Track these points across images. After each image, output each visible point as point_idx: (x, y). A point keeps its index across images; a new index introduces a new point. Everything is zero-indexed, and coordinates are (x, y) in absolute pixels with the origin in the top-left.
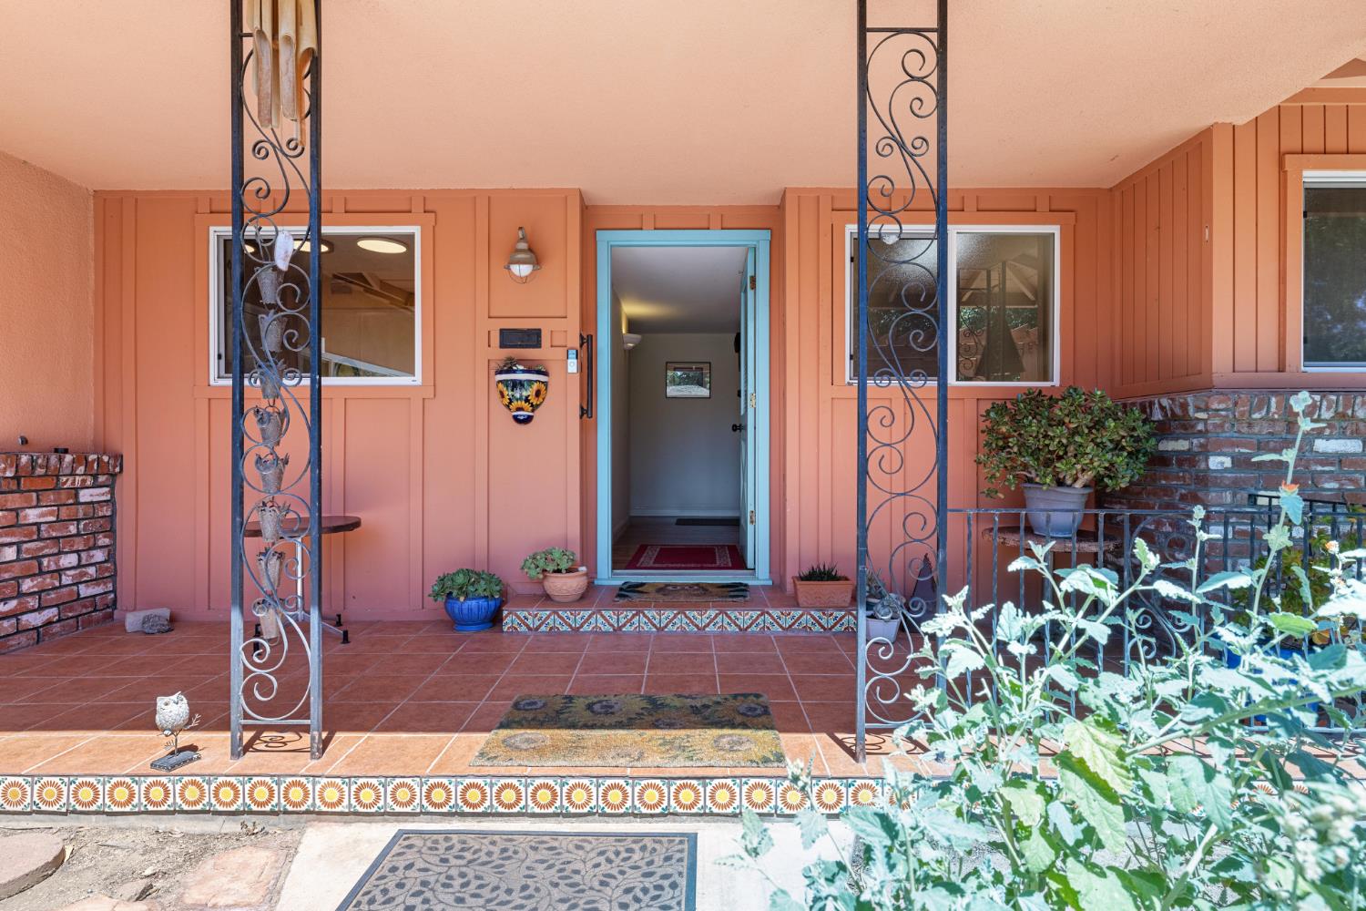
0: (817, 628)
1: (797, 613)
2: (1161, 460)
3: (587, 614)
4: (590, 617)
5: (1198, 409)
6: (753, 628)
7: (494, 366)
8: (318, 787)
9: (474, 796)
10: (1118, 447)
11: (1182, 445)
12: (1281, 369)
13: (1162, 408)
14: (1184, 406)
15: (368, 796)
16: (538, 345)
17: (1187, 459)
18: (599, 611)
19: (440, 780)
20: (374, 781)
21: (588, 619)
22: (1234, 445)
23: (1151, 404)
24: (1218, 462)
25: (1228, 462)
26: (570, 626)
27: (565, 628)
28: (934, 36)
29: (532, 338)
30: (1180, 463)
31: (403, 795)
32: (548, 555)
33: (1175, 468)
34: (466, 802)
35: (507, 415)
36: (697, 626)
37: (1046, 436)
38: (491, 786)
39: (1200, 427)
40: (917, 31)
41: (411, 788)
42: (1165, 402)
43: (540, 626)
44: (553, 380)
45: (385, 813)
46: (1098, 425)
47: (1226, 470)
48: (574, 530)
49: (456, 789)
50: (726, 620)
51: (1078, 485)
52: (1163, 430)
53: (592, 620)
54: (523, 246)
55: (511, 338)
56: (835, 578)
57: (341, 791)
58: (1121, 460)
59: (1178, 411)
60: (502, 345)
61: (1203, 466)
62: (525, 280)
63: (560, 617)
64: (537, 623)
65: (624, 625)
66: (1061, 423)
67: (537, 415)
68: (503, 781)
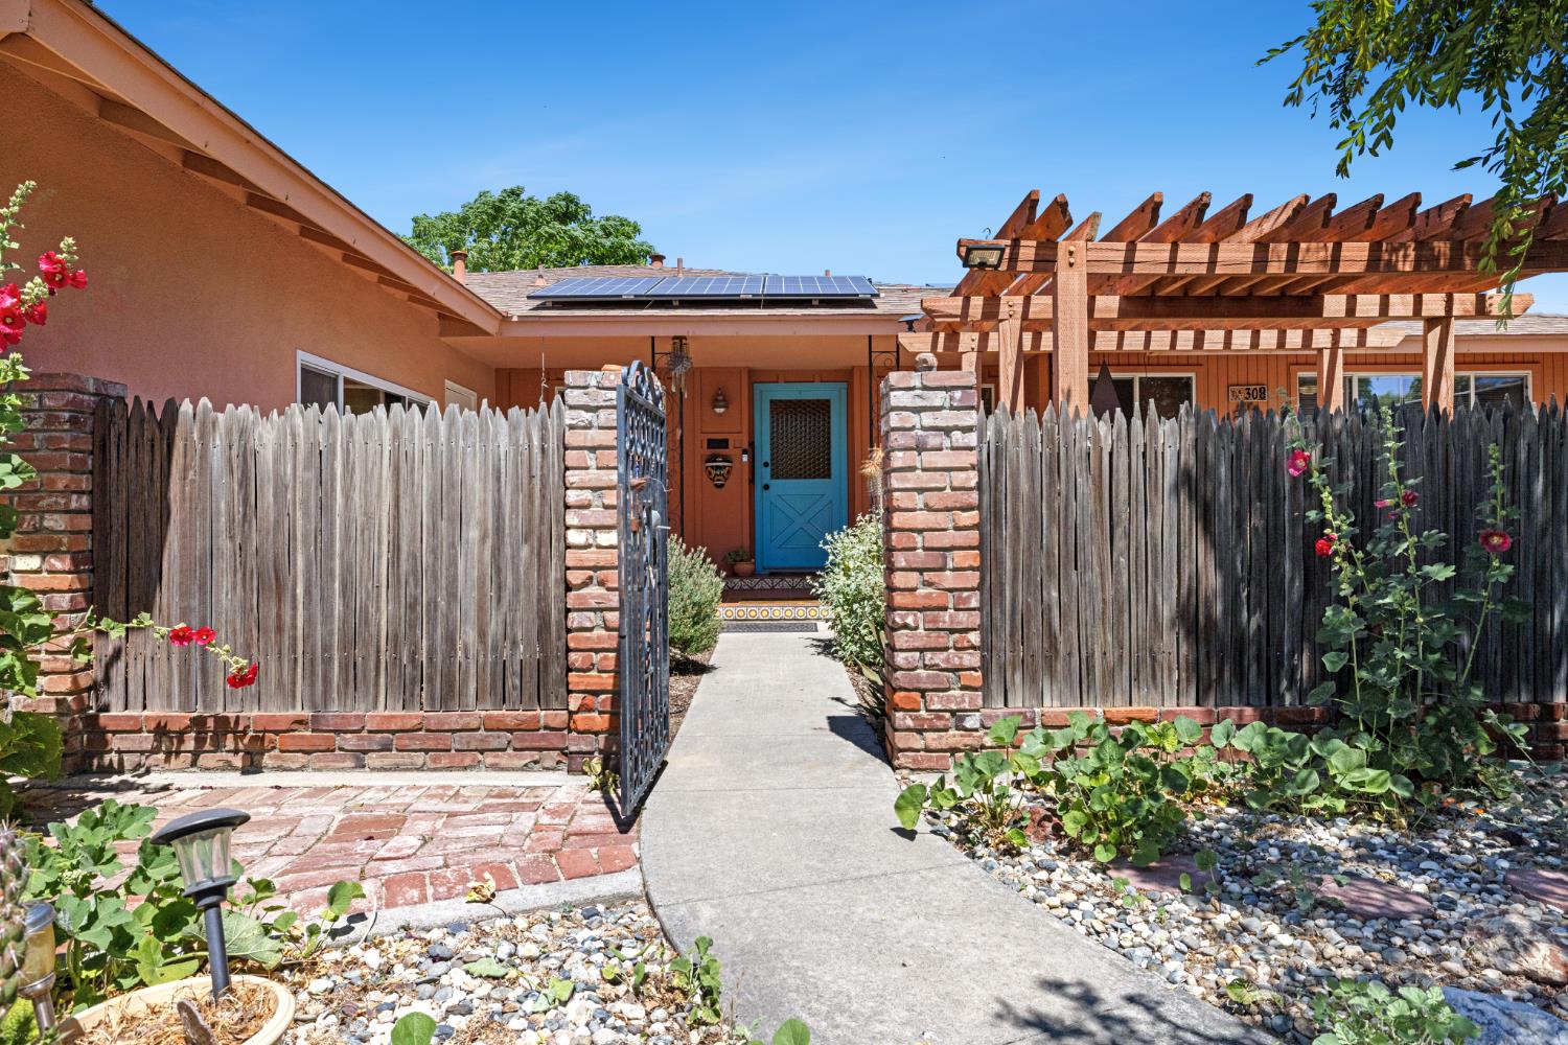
3: (757, 580)
7: (705, 458)
16: (727, 447)
18: (764, 579)
26: (749, 586)
29: (724, 443)
32: (737, 553)
35: (711, 484)
44: (736, 465)
48: (747, 542)
53: (760, 583)
54: (720, 398)
55: (712, 444)
60: (709, 447)
62: (720, 414)
63: (744, 582)
64: (733, 585)
65: (776, 585)
67: (727, 483)
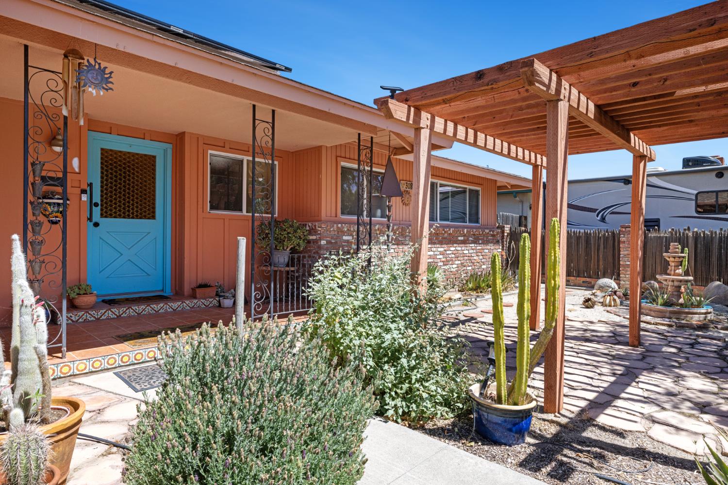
0: (203, 306)
1: (195, 301)
2: (309, 242)
3: (103, 311)
4: (105, 312)
5: (319, 227)
6: (179, 309)
8: (75, 365)
9: (139, 357)
10: (300, 238)
11: (314, 237)
12: (336, 217)
13: (309, 226)
14: (315, 226)
15: (97, 364)
17: (316, 241)
18: (110, 309)
19: (126, 354)
20: (100, 359)
21: (104, 313)
22: (327, 237)
23: (306, 225)
24: (323, 242)
25: (325, 242)
26: (95, 317)
27: (92, 319)
28: (271, 124)
30: (313, 242)
31: (112, 361)
33: (312, 244)
34: (136, 359)
36: (155, 311)
37: (280, 234)
38: (145, 352)
39: (319, 232)
40: (267, 122)
41: (114, 358)
42: (310, 224)
43: (78, 320)
45: (105, 369)
46: (295, 231)
47: (325, 245)
49: (132, 355)
50: (168, 307)
51: (288, 250)
52: (310, 233)
53: (106, 314)
54: (60, 138)
56: (209, 286)
57: (86, 364)
58: (301, 242)
59: (314, 228)
61: (319, 243)
63: (89, 314)
64: (77, 318)
65: (122, 314)
66: (285, 230)
68: (149, 350)
